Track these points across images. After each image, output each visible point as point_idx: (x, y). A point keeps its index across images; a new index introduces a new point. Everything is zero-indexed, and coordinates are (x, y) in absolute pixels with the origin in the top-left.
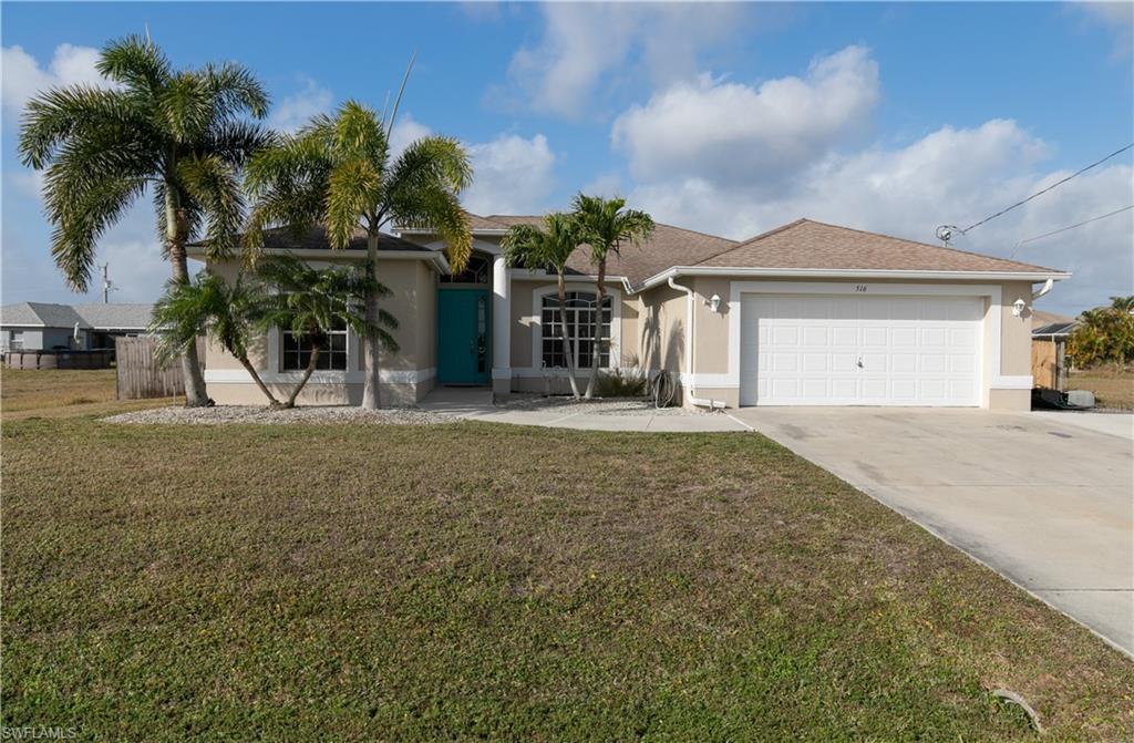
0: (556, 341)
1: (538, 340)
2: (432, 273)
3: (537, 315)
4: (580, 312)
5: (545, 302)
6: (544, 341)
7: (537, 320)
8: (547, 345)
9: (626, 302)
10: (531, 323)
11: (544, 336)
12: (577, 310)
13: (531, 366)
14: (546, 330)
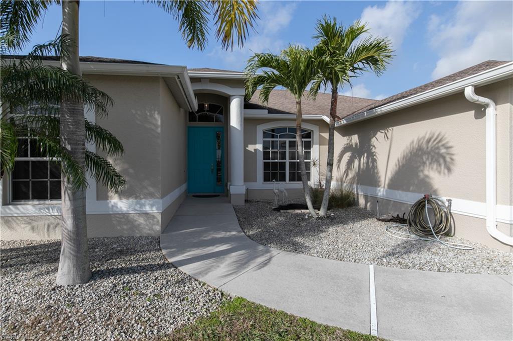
0: (272, 162)
1: (260, 162)
2: (182, 110)
3: (260, 143)
4: (289, 141)
5: (265, 134)
6: (264, 163)
7: (259, 147)
8: (266, 166)
9: (321, 134)
10: (255, 150)
11: (264, 159)
12: (287, 140)
13: (256, 181)
14: (266, 155)
